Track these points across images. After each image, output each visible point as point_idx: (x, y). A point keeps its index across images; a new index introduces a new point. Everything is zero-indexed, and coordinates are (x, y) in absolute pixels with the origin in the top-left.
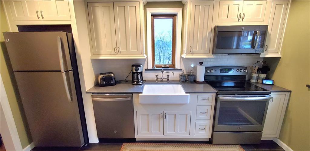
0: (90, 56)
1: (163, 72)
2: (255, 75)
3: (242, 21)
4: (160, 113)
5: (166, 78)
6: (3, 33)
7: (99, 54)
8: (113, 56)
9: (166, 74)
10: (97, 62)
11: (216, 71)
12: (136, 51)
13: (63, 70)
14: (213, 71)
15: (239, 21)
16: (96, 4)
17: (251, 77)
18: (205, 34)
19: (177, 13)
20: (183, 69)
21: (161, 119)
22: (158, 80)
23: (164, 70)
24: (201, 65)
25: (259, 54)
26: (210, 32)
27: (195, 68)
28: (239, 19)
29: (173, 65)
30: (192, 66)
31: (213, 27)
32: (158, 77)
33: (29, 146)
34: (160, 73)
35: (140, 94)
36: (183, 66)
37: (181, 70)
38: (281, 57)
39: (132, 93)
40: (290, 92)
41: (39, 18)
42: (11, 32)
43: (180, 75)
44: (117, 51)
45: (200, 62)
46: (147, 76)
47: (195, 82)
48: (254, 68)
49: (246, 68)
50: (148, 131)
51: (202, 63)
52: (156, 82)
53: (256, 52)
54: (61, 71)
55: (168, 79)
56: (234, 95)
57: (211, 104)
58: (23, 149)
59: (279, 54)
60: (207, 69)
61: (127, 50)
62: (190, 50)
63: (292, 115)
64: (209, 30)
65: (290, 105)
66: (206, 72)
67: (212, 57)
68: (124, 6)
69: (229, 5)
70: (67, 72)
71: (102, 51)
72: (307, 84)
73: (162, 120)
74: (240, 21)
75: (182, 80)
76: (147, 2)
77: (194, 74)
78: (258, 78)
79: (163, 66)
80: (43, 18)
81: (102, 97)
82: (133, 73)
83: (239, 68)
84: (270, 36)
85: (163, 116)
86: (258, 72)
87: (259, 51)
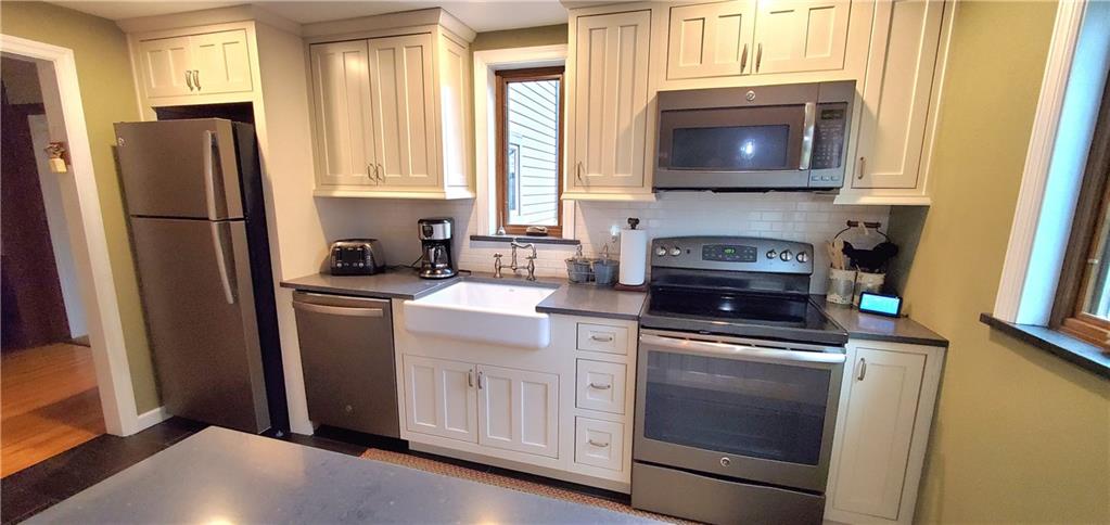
0: (314, 188)
1: (515, 247)
2: (842, 276)
3: (757, 69)
4: (467, 368)
5: (524, 268)
6: (114, 124)
7: (334, 184)
8: (368, 188)
9: (524, 253)
10: (330, 206)
11: (688, 252)
12: (425, 176)
13: (213, 215)
14: (677, 252)
15: (742, 70)
16: (332, 48)
17: (829, 284)
19: (564, 61)
21: (469, 389)
22: (501, 271)
23: (518, 240)
24: (633, 228)
25: (829, 191)
26: (642, 113)
27: (618, 240)
28: (743, 66)
29: (559, 228)
31: (653, 95)
32: (501, 262)
33: (158, 410)
34: (506, 251)
35: (407, 302)
36: (585, 231)
37: (575, 242)
38: (929, 207)
39: (389, 297)
40: (944, 344)
41: (192, 89)
42: (143, 121)
43: (571, 261)
44: (375, 175)
45: (630, 219)
46: (468, 255)
47: (614, 284)
48: (833, 249)
49: (806, 248)
50: (435, 421)
51: (637, 221)
52: (496, 277)
53: (812, 185)
54: (207, 219)
55: (530, 269)
56: (697, 332)
57: (623, 359)
58: (139, 414)
59: (924, 193)
60: (656, 245)
61: (401, 173)
63: (947, 445)
64: (640, 107)
65: (942, 402)
66: (650, 252)
67: (652, 197)
68: (394, 49)
69: (704, 19)
70: (225, 222)
71: (341, 177)
72: (984, 312)
73: (472, 392)
74: (746, 71)
75: (575, 275)
76: (478, 34)
79: (528, 230)
80: (199, 88)
81: (321, 301)
82: (424, 244)
83: (778, 246)
85: (473, 381)
86: (852, 266)
87: (821, 178)
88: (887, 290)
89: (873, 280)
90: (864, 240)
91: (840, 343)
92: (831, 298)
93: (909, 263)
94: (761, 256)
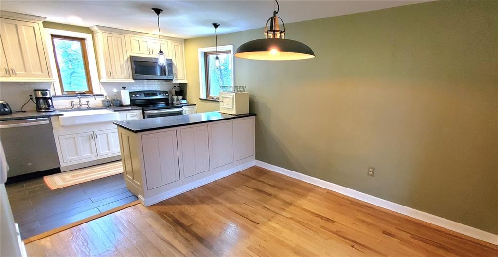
1: (79, 98)
2: (175, 97)
3: (153, 54)
4: (90, 134)
5: (85, 105)
8: (4, 78)
9: (84, 100)
11: (141, 95)
12: (41, 73)
14: (138, 95)
15: (149, 53)
17: (173, 100)
18: (122, 62)
20: (105, 94)
21: (91, 140)
22: (75, 107)
24: (124, 90)
25: (171, 80)
27: (119, 94)
29: (90, 91)
30: (115, 91)
31: (129, 56)
32: (74, 103)
34: (75, 100)
35: (60, 116)
36: (105, 91)
37: (102, 95)
38: (187, 83)
39: (49, 116)
40: (195, 105)
43: (103, 101)
44: (9, 72)
45: (123, 87)
47: (121, 105)
48: (173, 92)
49: (167, 93)
50: (78, 156)
51: (125, 88)
52: (73, 109)
53: (168, 79)
55: (88, 105)
59: (186, 80)
60: (131, 93)
61: (26, 72)
62: (110, 74)
64: (126, 59)
66: (131, 96)
67: (133, 81)
68: (16, 25)
69: (138, 41)
72: (200, 98)
73: (93, 141)
75: (107, 105)
77: (119, 99)
78: (178, 100)
79: (77, 93)
82: (38, 99)
83: (161, 92)
84: (176, 67)
85: (94, 137)
86: (176, 95)
87: (170, 77)
88: (184, 98)
89: (181, 97)
90: (178, 89)
91: (181, 107)
92: (174, 102)
93: (186, 93)
94: (158, 94)
